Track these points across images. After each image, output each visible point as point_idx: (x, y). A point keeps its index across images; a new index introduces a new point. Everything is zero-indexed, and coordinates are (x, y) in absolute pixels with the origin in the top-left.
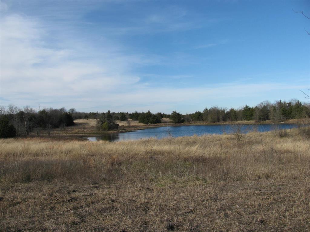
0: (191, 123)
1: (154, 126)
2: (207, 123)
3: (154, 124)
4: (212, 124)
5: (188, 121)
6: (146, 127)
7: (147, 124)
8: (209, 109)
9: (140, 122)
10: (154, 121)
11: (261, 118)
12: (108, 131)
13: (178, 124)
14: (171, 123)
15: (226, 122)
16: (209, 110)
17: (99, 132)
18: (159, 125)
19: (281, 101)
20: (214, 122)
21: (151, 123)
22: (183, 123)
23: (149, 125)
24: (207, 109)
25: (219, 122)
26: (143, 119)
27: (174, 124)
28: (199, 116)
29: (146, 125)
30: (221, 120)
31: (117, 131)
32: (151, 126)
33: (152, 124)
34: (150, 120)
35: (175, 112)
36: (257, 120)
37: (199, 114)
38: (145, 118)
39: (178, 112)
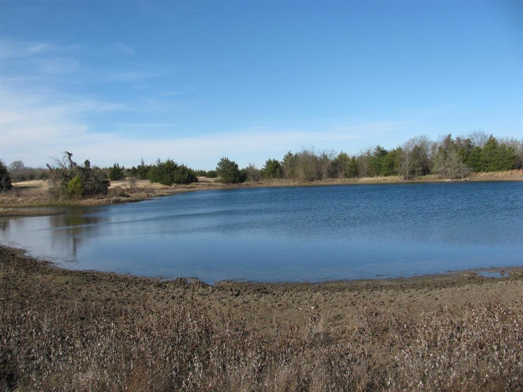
0: (261, 182)
1: (186, 190)
2: (296, 183)
3: (184, 185)
4: (308, 183)
5: (255, 180)
6: (168, 191)
7: (171, 186)
8: (294, 154)
9: (152, 182)
10: (184, 179)
11: (416, 170)
12: (81, 199)
13: (235, 186)
14: (220, 184)
15: (337, 180)
16: (296, 156)
17: (56, 203)
18: (195, 187)
19: (450, 136)
20: (312, 180)
21: (179, 182)
22: (244, 183)
23: (173, 186)
24: (290, 155)
25: (321, 179)
26: (160, 175)
27: (225, 184)
28: (276, 167)
29: (169, 187)
30: (325, 175)
31: (106, 199)
32: (180, 190)
33: (181, 185)
34: (176, 176)
35: (225, 161)
36: (408, 176)
37: (275, 165)
38: (163, 173)
39: (231, 160)
